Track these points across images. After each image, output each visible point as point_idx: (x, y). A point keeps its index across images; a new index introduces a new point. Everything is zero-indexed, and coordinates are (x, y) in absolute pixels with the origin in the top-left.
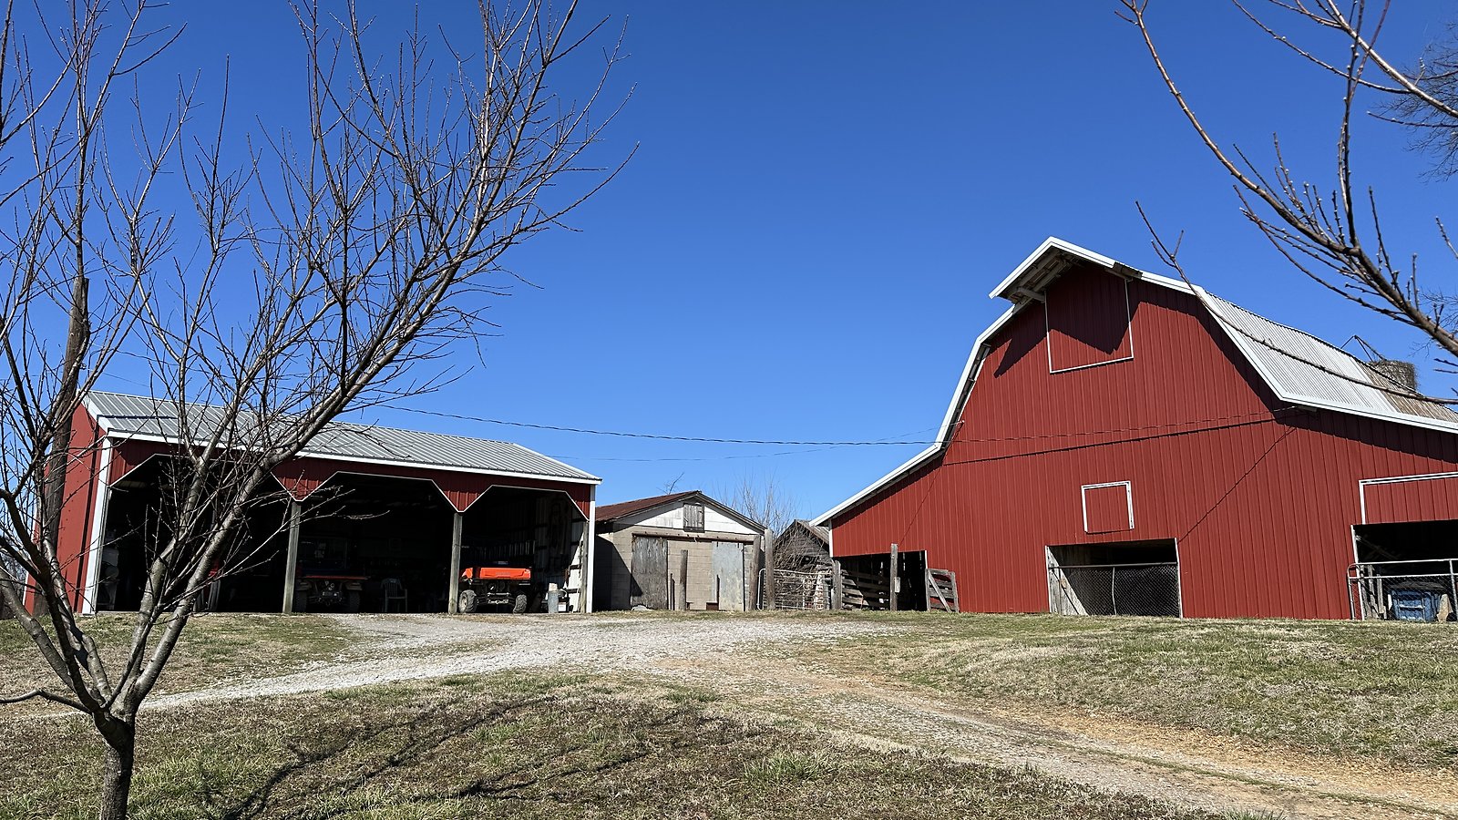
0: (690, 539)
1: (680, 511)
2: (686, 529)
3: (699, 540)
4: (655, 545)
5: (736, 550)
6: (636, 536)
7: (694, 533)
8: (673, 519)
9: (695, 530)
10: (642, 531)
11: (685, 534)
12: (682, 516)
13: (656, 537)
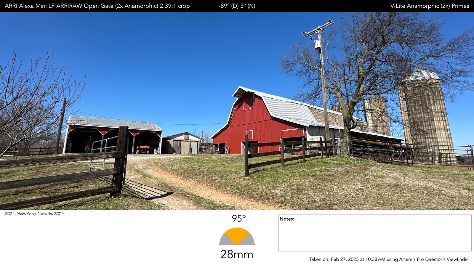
0: (186, 141)
1: (184, 136)
2: (185, 139)
3: (188, 141)
4: (178, 142)
5: (196, 143)
6: (174, 140)
7: (187, 140)
8: (182, 137)
9: (187, 139)
10: (175, 140)
11: (185, 140)
12: (184, 137)
13: (178, 141)
